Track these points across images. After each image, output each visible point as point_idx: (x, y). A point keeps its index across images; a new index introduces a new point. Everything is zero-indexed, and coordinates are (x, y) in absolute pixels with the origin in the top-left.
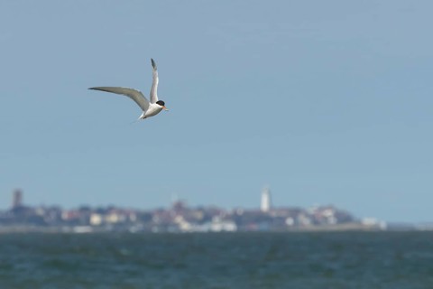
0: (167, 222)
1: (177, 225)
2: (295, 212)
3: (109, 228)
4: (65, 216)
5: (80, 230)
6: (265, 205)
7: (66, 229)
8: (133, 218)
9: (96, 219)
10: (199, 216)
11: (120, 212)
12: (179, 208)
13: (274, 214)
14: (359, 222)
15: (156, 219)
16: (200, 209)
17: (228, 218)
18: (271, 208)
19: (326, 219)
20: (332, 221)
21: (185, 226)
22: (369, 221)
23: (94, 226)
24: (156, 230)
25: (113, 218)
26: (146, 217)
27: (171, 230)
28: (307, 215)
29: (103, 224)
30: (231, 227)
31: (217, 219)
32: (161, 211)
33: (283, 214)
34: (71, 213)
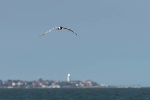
0: (37, 85)
1: (41, 86)
2: (78, 82)
3: (19, 87)
4: (3, 83)
5: (9, 87)
6: (68, 80)
7: (5, 87)
8: (26, 84)
9: (14, 84)
10: (47, 83)
11: (21, 82)
12: (41, 80)
13: (72, 83)
14: (99, 85)
15: (34, 84)
16: (47, 81)
17: (57, 84)
18: (70, 81)
19: (89, 84)
20: (91, 85)
21: (44, 86)
22: (102, 85)
23: (14, 86)
24: (34, 87)
25: (19, 84)
26: (30, 83)
27: (39, 87)
28: (83, 83)
29: (16, 86)
30: (58, 87)
31: (53, 84)
32: (35, 82)
33: (75, 83)
34: (5, 82)
